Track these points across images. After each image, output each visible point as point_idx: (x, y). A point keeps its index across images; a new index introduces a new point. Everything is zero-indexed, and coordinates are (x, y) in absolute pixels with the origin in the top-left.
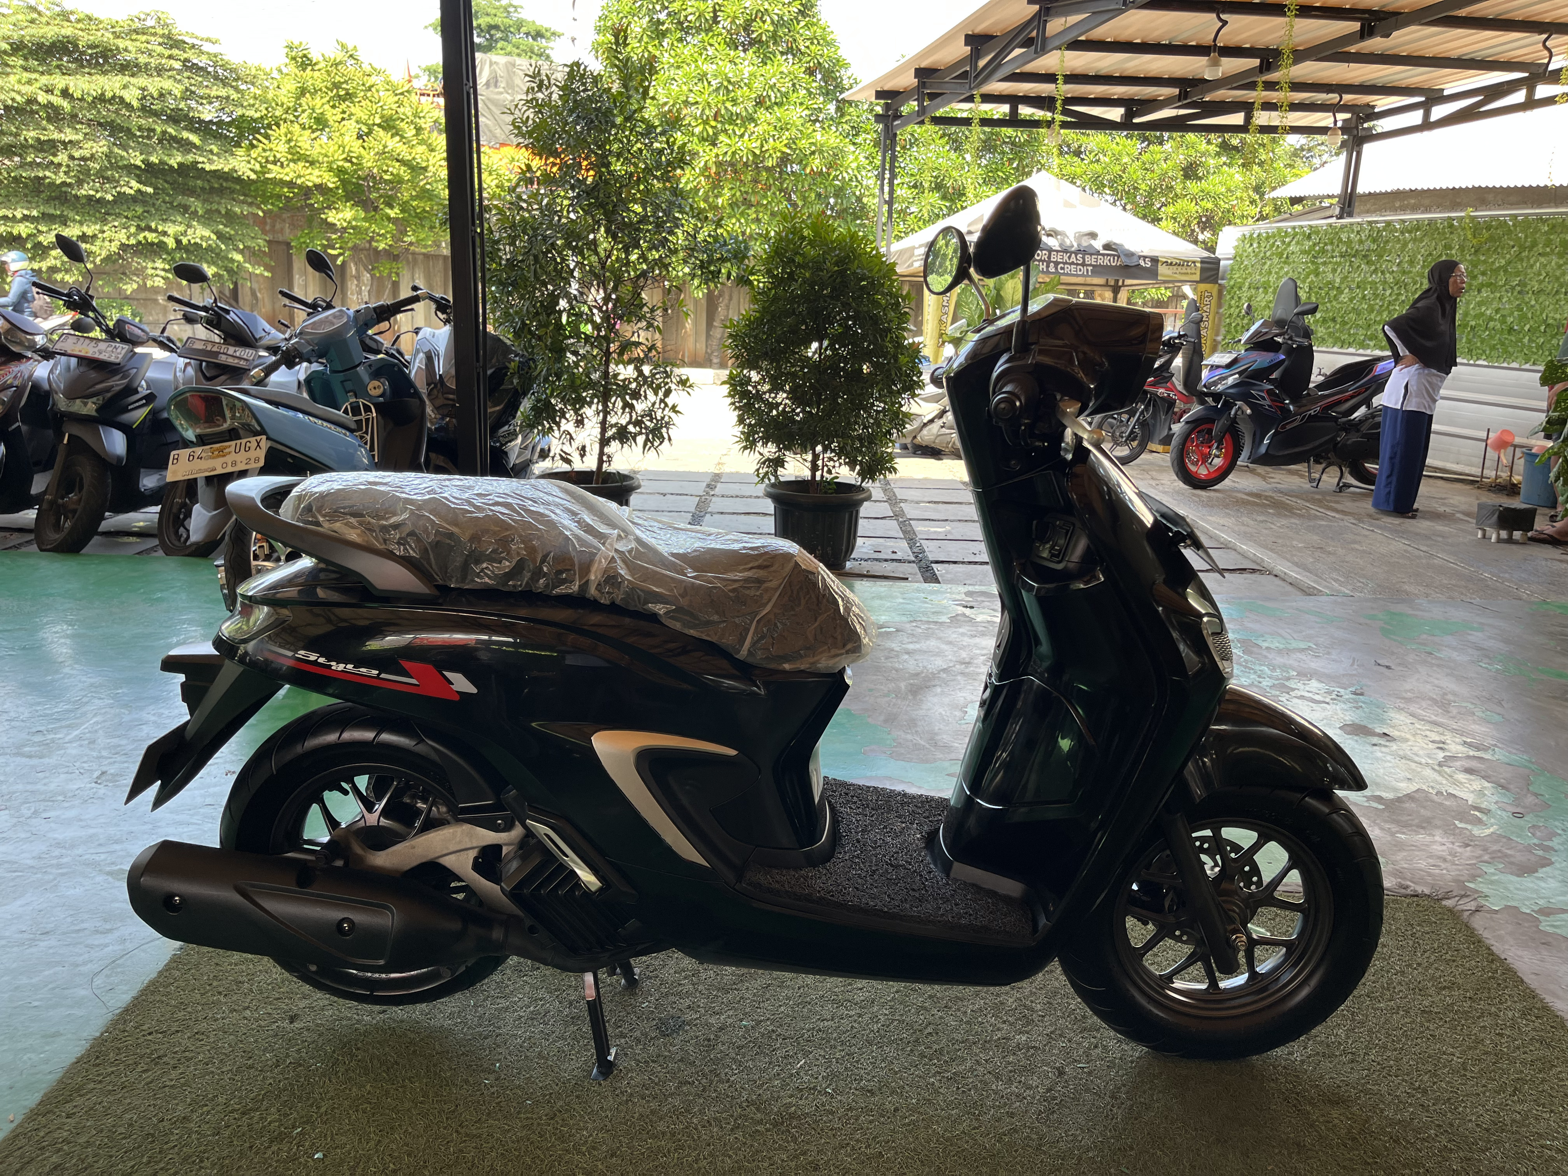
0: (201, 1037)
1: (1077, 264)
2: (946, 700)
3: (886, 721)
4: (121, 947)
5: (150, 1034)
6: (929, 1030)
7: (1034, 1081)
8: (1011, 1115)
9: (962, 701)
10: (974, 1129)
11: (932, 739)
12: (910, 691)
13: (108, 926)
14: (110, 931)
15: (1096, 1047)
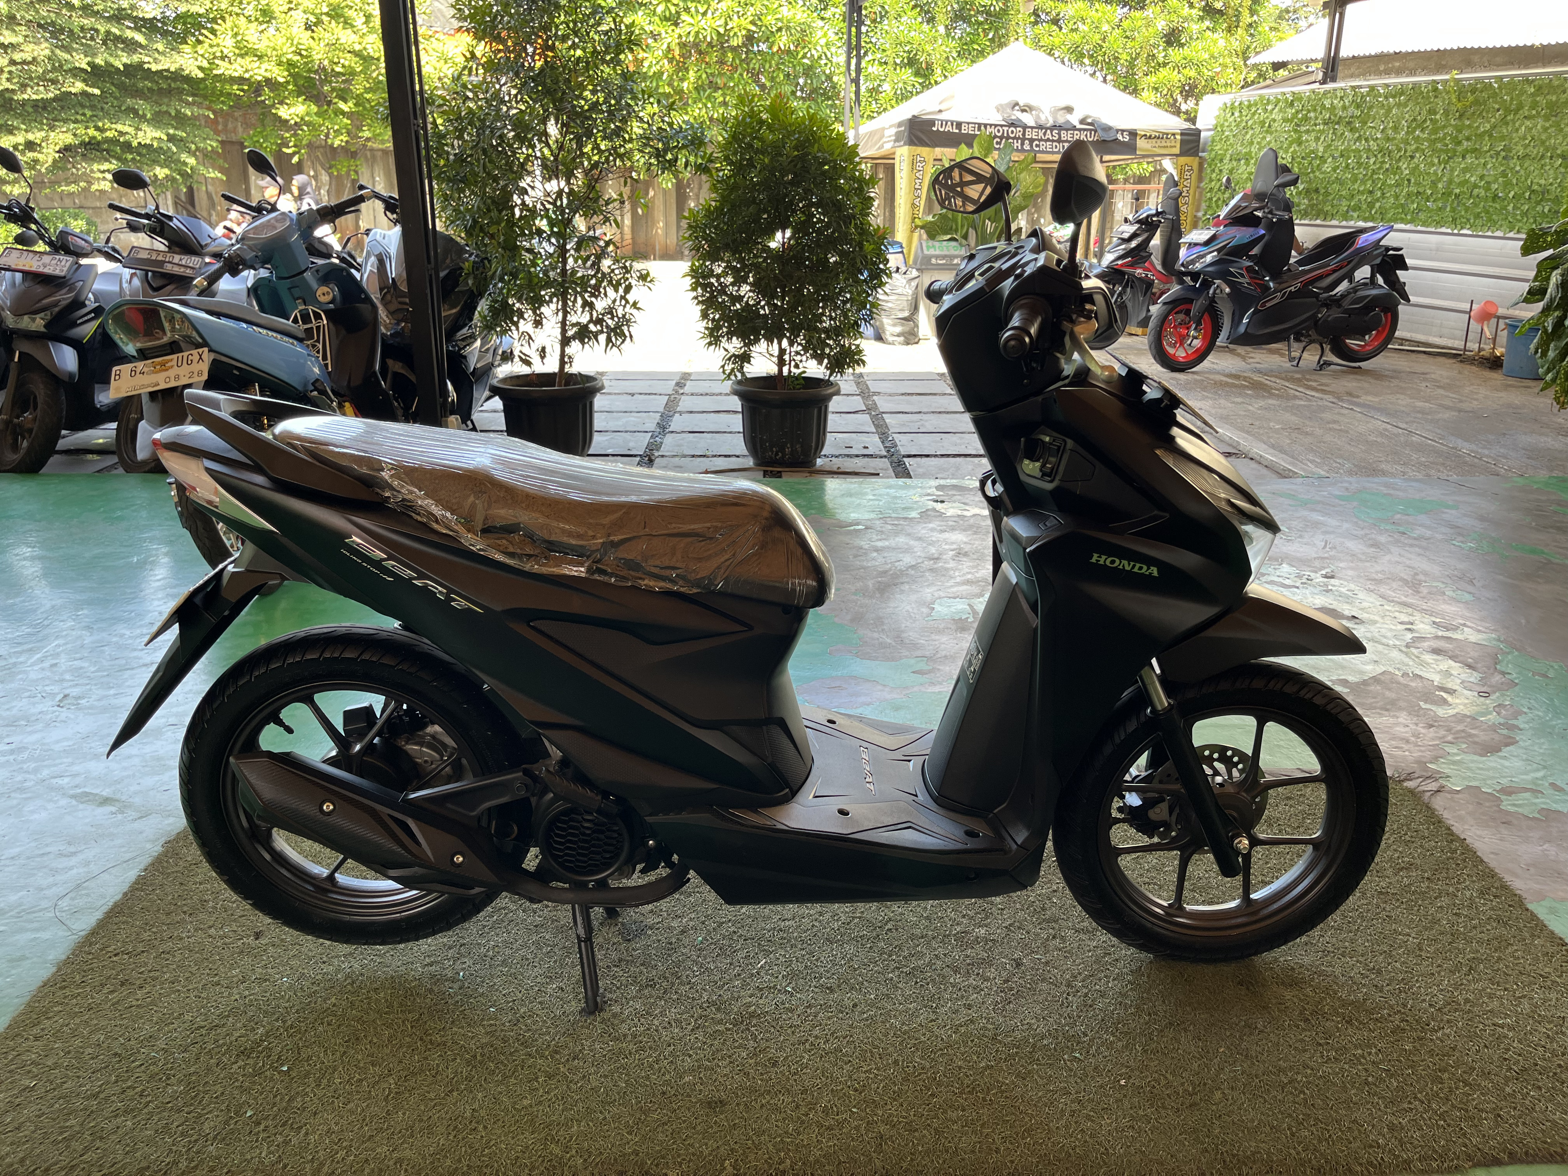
0: (167, 956)
1: (1053, 141)
2: (913, 597)
3: (852, 620)
4: (86, 869)
5: (115, 955)
6: (889, 926)
7: (991, 973)
8: (969, 1007)
9: (929, 597)
10: (932, 1021)
11: (898, 637)
12: (878, 589)
13: (72, 849)
14: (74, 854)
15: (1054, 937)
